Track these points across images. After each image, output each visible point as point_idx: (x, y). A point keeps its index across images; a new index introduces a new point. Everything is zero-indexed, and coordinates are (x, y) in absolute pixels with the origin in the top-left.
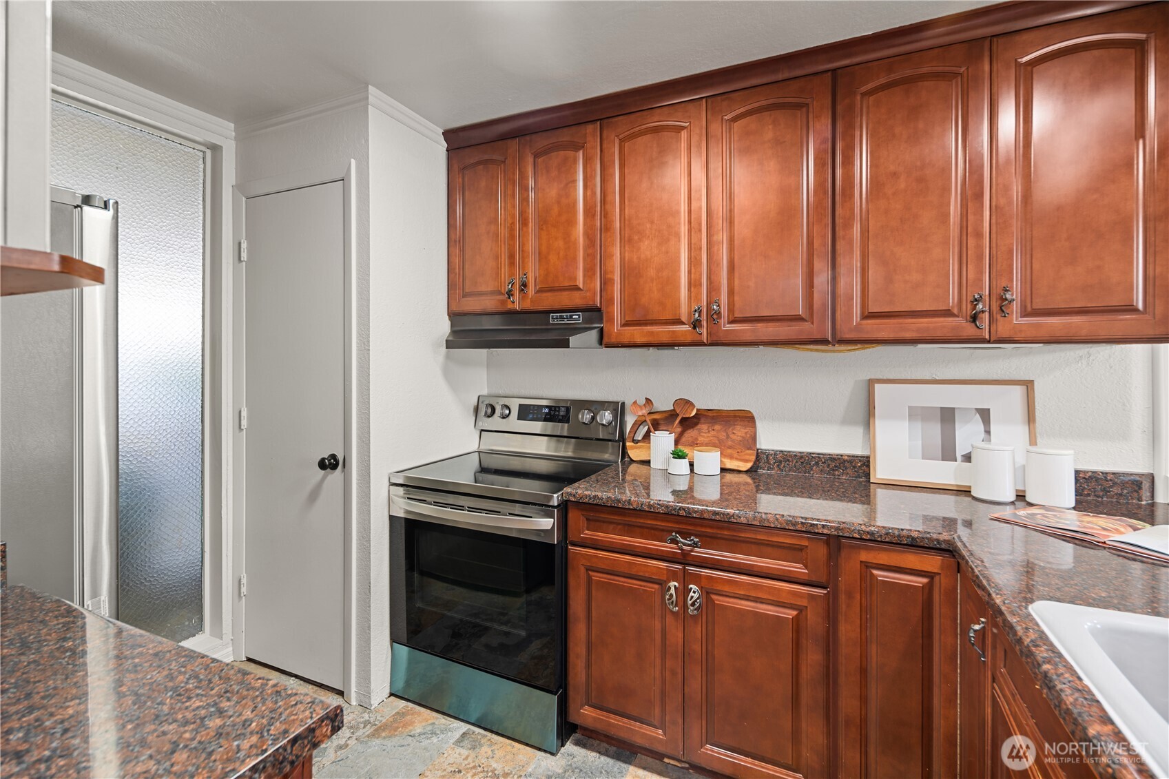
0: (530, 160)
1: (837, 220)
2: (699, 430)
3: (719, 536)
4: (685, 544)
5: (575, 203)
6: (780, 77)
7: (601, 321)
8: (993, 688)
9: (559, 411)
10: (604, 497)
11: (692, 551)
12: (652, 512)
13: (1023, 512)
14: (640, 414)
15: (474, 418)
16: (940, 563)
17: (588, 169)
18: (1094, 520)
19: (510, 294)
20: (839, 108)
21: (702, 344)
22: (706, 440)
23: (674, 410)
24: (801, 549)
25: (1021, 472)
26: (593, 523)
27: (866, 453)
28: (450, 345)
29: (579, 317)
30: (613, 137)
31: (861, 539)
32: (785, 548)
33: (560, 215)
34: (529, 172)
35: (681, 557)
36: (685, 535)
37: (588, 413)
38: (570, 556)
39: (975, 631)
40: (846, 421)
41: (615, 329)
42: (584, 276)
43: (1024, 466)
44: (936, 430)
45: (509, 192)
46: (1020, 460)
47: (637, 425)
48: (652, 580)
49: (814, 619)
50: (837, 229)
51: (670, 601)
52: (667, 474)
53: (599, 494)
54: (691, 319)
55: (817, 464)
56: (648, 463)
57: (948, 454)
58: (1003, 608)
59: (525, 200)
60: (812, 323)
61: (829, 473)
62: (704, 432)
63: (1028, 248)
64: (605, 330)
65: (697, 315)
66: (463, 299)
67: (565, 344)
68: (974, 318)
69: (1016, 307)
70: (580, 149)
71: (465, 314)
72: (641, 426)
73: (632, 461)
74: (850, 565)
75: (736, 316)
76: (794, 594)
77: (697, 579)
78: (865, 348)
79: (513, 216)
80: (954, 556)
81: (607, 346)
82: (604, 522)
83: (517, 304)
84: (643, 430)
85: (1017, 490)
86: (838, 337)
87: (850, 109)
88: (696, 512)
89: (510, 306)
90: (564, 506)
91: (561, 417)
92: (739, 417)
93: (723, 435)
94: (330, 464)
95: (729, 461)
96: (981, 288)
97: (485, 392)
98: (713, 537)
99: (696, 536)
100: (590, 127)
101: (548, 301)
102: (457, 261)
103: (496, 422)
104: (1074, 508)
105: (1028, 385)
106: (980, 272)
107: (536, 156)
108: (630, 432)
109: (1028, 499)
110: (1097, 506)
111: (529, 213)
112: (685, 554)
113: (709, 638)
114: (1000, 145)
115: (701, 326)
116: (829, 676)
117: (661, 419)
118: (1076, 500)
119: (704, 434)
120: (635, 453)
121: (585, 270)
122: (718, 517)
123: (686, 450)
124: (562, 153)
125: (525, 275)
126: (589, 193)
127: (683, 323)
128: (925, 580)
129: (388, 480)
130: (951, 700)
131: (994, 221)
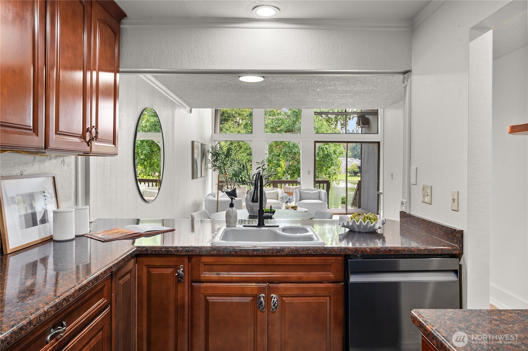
16: (133, 262)
112: (60, 342)
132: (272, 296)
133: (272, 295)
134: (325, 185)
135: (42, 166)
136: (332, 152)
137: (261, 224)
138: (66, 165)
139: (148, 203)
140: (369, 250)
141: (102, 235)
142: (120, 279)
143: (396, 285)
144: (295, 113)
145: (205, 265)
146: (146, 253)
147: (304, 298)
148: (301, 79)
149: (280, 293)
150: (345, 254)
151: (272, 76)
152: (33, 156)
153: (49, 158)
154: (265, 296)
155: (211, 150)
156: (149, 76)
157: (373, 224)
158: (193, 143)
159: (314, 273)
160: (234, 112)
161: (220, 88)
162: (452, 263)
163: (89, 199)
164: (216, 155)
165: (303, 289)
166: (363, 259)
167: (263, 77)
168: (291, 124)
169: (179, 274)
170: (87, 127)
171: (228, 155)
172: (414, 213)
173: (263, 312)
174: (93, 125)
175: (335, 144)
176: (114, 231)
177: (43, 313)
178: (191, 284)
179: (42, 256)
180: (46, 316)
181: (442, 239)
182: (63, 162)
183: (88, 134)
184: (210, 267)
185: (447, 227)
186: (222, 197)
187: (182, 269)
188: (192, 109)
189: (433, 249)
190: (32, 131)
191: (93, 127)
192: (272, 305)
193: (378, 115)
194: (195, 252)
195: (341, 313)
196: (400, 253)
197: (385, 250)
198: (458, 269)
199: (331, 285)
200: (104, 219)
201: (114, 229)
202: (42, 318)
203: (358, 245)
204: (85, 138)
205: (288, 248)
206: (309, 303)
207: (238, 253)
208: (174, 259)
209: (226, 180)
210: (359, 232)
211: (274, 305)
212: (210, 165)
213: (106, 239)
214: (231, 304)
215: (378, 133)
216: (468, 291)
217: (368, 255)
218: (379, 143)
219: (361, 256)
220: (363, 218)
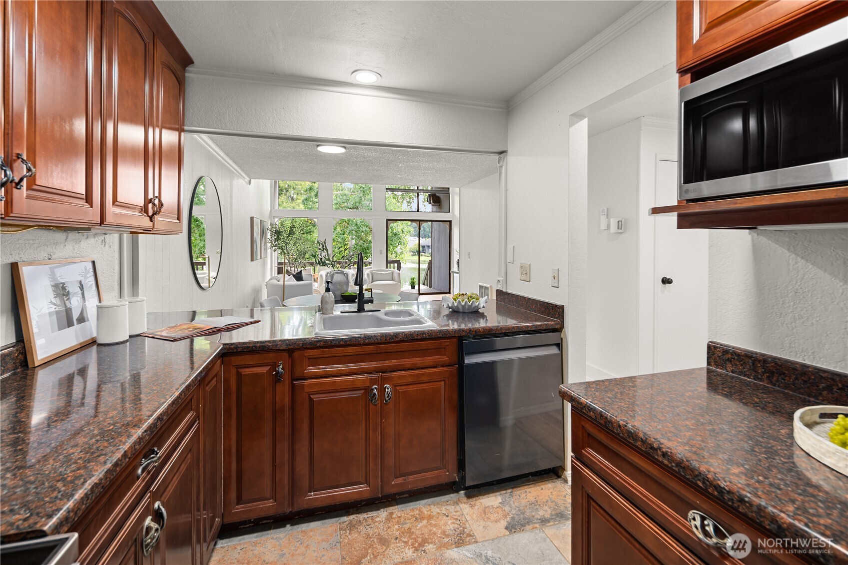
57: (70, 322)
132: (386, 387)
133: (385, 385)
134: (396, 265)
135: (77, 246)
136: (400, 230)
137: (361, 309)
138: (107, 246)
139: (205, 291)
140: (482, 330)
141: (167, 333)
142: (207, 385)
143: (492, 364)
144: (362, 189)
145: (309, 359)
146: (235, 350)
147: (418, 385)
148: (385, 153)
149: (394, 382)
150: (460, 335)
151: (354, 148)
152: (64, 233)
153: (85, 236)
154: (378, 387)
155: (270, 227)
156: (204, 136)
157: (477, 304)
158: (252, 219)
159: (428, 358)
160: (287, 186)
161: (291, 157)
162: (552, 337)
163: (138, 288)
164: (278, 233)
165: (418, 376)
166: (476, 339)
167: (345, 147)
168: (357, 200)
169: (278, 372)
170: (149, 198)
171: (291, 233)
172: (511, 290)
173: (376, 405)
174: (155, 195)
175: (402, 222)
176: (182, 327)
177: (138, 440)
178: (292, 383)
179: (80, 366)
180: (141, 443)
181: (543, 314)
182: (104, 241)
183: (150, 205)
184: (315, 361)
185: (548, 303)
186: (289, 280)
187: (281, 367)
188: (252, 180)
189: (539, 325)
190: (85, 201)
191: (157, 197)
192: (386, 396)
193: (449, 194)
194: (298, 346)
195: (455, 396)
196: (510, 331)
197: (497, 329)
198: (560, 342)
199: (445, 369)
200: (155, 313)
201: (181, 325)
202: (137, 447)
203: (463, 326)
204: (146, 211)
205: (402, 333)
206: (423, 390)
207: (348, 343)
208: (272, 355)
209: (289, 261)
210: (464, 312)
211: (388, 396)
212: (269, 245)
213: (177, 337)
214: (340, 400)
215: (449, 212)
216: (569, 363)
217: (481, 335)
218: (450, 222)
219: (474, 337)
220: (467, 297)
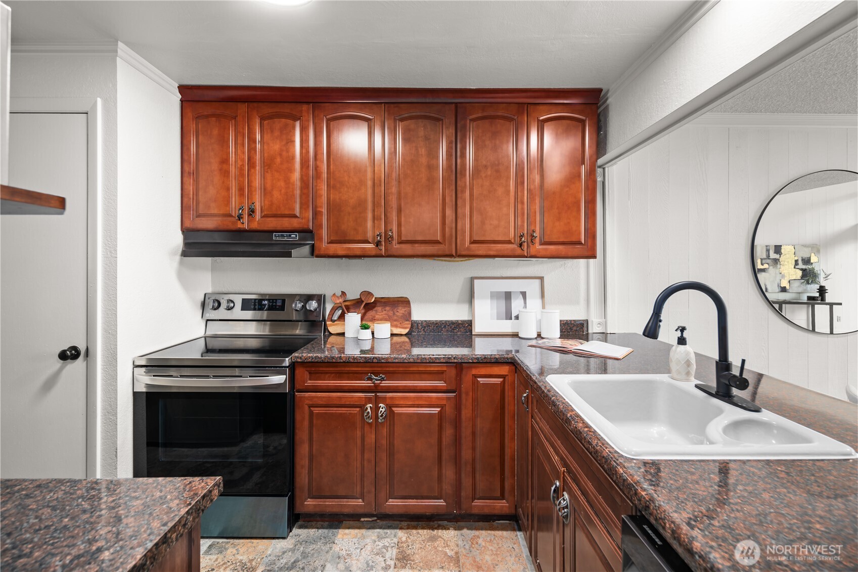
0: (258, 121)
1: (458, 188)
2: (376, 311)
3: (397, 372)
4: (377, 380)
5: (293, 157)
6: (428, 100)
7: (313, 239)
8: (532, 421)
9: (276, 303)
10: (322, 356)
11: (381, 383)
12: (356, 362)
13: (540, 342)
14: (338, 302)
15: (201, 311)
16: (508, 369)
17: (304, 135)
18: (567, 342)
19: (240, 217)
20: (459, 125)
21: (382, 256)
22: (381, 317)
23: (361, 298)
24: (442, 372)
25: (539, 322)
26: (314, 375)
27: (470, 319)
28: (184, 254)
29: (296, 236)
30: (322, 116)
31: (473, 363)
32: (434, 373)
33: (282, 163)
34: (256, 129)
35: (374, 388)
36: (376, 374)
37: (299, 303)
38: (297, 400)
39: (524, 397)
40: (460, 301)
41: (324, 245)
42: (301, 208)
43: (540, 320)
44: (503, 303)
45: (239, 141)
46: (539, 317)
47: (333, 310)
48: (355, 406)
49: (449, 410)
50: (458, 192)
51: (368, 416)
52: (357, 340)
53: (319, 355)
54: (374, 241)
55: (445, 327)
56: (343, 334)
57: (509, 316)
58: (536, 381)
59: (252, 149)
60: (445, 245)
61: (451, 332)
62: (379, 312)
63: (542, 211)
64: (315, 245)
65: (379, 238)
66: (197, 219)
67: (289, 255)
68: (521, 245)
69: (537, 240)
70: (298, 120)
71: (198, 230)
72: (337, 311)
73: (331, 334)
74: (467, 378)
75: (402, 239)
76: (438, 398)
77: (383, 400)
78: (469, 260)
79: (243, 160)
80: (515, 365)
81: (317, 257)
82: (322, 373)
83: (245, 224)
84: (339, 312)
85: (538, 332)
86: (458, 253)
87: (464, 127)
88: (383, 359)
89: (240, 226)
90: (293, 366)
91: (278, 307)
92: (401, 301)
93: (391, 313)
94: (72, 354)
95: (395, 329)
96: (524, 230)
97: (209, 290)
98: (393, 373)
99: (383, 374)
100: (305, 107)
101: (272, 224)
102: (190, 189)
103: (222, 313)
104: (559, 338)
105: (541, 279)
106: (523, 222)
107: (262, 119)
108: (329, 315)
109: (542, 336)
110: (568, 336)
111: (256, 159)
112: (376, 386)
113: (391, 434)
114: (531, 159)
115: (381, 245)
116: (457, 441)
117: (351, 305)
118: (560, 335)
119: (380, 314)
120: (333, 329)
121: (301, 204)
122: (397, 361)
123: (369, 324)
124: (283, 120)
125: (253, 204)
126: (304, 151)
127: (370, 243)
128: (501, 380)
129: (132, 363)
130: (513, 439)
131: (529, 196)
137: (720, 393)
142: (477, 376)
